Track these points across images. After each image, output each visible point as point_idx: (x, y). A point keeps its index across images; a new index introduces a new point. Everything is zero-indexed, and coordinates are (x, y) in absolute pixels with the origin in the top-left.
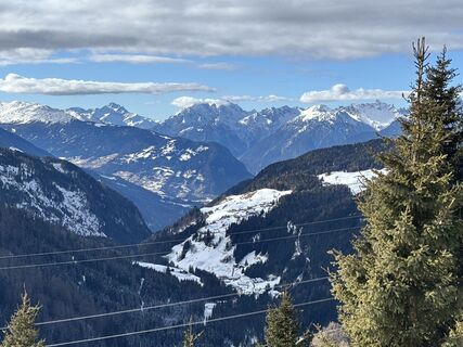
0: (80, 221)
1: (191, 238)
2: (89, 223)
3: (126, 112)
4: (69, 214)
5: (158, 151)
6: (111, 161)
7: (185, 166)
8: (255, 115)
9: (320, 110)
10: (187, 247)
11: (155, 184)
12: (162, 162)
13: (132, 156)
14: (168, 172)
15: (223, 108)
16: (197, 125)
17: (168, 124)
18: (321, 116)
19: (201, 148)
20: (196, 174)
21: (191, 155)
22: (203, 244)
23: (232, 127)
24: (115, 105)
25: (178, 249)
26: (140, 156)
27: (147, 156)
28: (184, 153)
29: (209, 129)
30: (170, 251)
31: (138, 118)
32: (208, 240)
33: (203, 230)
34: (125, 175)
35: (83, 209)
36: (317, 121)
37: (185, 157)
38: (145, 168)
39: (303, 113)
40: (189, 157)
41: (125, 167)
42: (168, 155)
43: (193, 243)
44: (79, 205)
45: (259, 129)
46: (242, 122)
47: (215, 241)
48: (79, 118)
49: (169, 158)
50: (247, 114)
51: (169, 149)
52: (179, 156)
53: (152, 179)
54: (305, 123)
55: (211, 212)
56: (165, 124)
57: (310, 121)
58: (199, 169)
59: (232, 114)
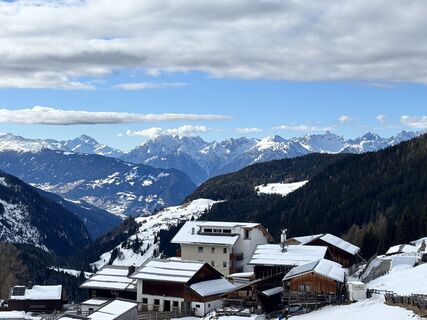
0: (20, 233)
1: (120, 246)
2: (29, 235)
3: (97, 143)
4: (9, 226)
5: (122, 177)
6: (77, 186)
7: (146, 191)
8: (215, 145)
9: (275, 141)
10: (116, 255)
11: (118, 207)
12: (125, 187)
13: (97, 181)
14: (131, 197)
15: (185, 139)
16: (161, 154)
17: (134, 153)
18: (276, 146)
19: (162, 175)
20: (157, 198)
21: (153, 180)
22: (131, 251)
23: (193, 156)
24: (86, 137)
25: (107, 256)
26: (105, 181)
27: (111, 182)
28: (145, 179)
29: (171, 157)
30: (99, 259)
31: (107, 149)
32: (137, 247)
33: (133, 237)
34: (90, 200)
35: (24, 222)
36: (271, 150)
37: (147, 183)
38: (110, 193)
39: (259, 144)
40: (151, 183)
41: (91, 192)
42: (130, 181)
43: (122, 250)
44: (20, 217)
45: (218, 158)
46: (203, 152)
47: (143, 248)
48: (49, 147)
49: (132, 183)
50: (208, 144)
51: (132, 176)
52: (142, 182)
53: (116, 203)
54: (260, 153)
55: (145, 221)
56: (131, 154)
57: (265, 150)
58: (160, 194)
59: (194, 145)
